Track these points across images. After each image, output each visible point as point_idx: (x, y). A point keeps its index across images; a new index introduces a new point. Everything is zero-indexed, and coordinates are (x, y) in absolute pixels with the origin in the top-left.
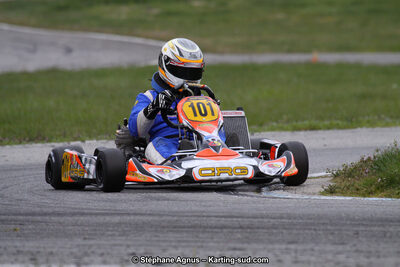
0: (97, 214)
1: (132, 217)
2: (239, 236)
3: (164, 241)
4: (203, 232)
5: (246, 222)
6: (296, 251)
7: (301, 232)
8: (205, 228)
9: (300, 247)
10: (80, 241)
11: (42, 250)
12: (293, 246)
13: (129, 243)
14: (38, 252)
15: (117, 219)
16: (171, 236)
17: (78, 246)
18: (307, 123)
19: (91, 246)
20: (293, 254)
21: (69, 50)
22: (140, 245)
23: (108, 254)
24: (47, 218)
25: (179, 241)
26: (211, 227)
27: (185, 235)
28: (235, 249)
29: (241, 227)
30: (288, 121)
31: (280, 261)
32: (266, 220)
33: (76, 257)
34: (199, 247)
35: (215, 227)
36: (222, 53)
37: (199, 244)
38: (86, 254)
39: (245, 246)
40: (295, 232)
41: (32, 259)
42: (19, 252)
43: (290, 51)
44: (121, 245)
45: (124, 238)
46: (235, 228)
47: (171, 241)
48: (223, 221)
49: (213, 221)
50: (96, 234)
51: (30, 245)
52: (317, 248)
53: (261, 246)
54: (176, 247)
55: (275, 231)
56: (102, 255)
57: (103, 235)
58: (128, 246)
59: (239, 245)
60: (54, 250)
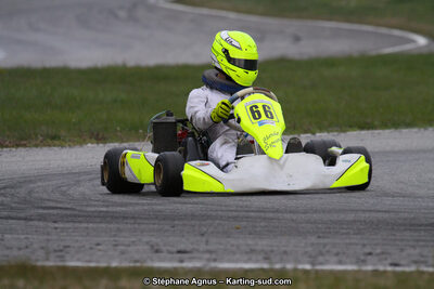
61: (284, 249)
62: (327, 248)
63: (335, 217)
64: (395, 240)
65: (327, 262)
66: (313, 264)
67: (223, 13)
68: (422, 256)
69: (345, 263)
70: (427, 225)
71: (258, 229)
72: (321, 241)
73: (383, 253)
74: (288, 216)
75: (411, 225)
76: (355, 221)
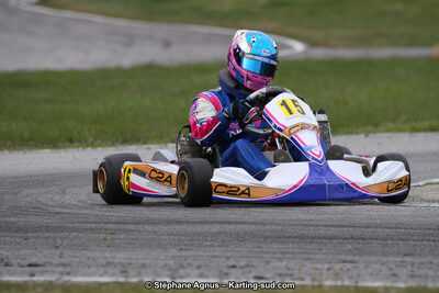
0: (195, 223)
1: (233, 226)
2: (350, 247)
3: (268, 253)
4: (310, 243)
5: (358, 232)
6: (412, 265)
7: (419, 243)
8: (312, 239)
9: (416, 260)
10: (175, 252)
11: (134, 261)
12: (409, 259)
13: (230, 254)
14: (130, 264)
15: (216, 228)
16: (276, 247)
17: (173, 257)
18: (427, 123)
19: (187, 258)
20: (409, 267)
21: (167, 44)
22: (241, 257)
23: (206, 266)
24: (140, 227)
25: (284, 253)
26: (319, 238)
27: (290, 245)
28: (345, 262)
29: (352, 238)
30: (406, 122)
31: (394, 275)
32: (379, 230)
33: (170, 270)
34: (305, 259)
35: (324, 238)
36: (335, 47)
37: (307, 256)
38: (182, 267)
39: (357, 258)
40: (412, 243)
41: (122, 272)
42: (109, 264)
43: (410, 44)
44: (220, 257)
45: (223, 249)
46: (345, 239)
47: (275, 253)
48: (332, 231)
49: (322, 232)
50: (193, 245)
51: (121, 256)
52: (435, 261)
53: (374, 259)
54: (280, 259)
55: (389, 242)
56: (199, 267)
57: (200, 245)
58: (228, 258)
59: (349, 258)
60: (147, 262)
61: (143, 262)
62: (189, 260)
63: (199, 228)
64: (261, 252)
65: (188, 275)
66: (173, 277)
67: (87, 17)
68: (289, 269)
69: (206, 277)
70: (295, 237)
71: (117, 242)
72: (183, 253)
73: (247, 266)
74: (149, 228)
75: (279, 237)
76: (220, 233)
